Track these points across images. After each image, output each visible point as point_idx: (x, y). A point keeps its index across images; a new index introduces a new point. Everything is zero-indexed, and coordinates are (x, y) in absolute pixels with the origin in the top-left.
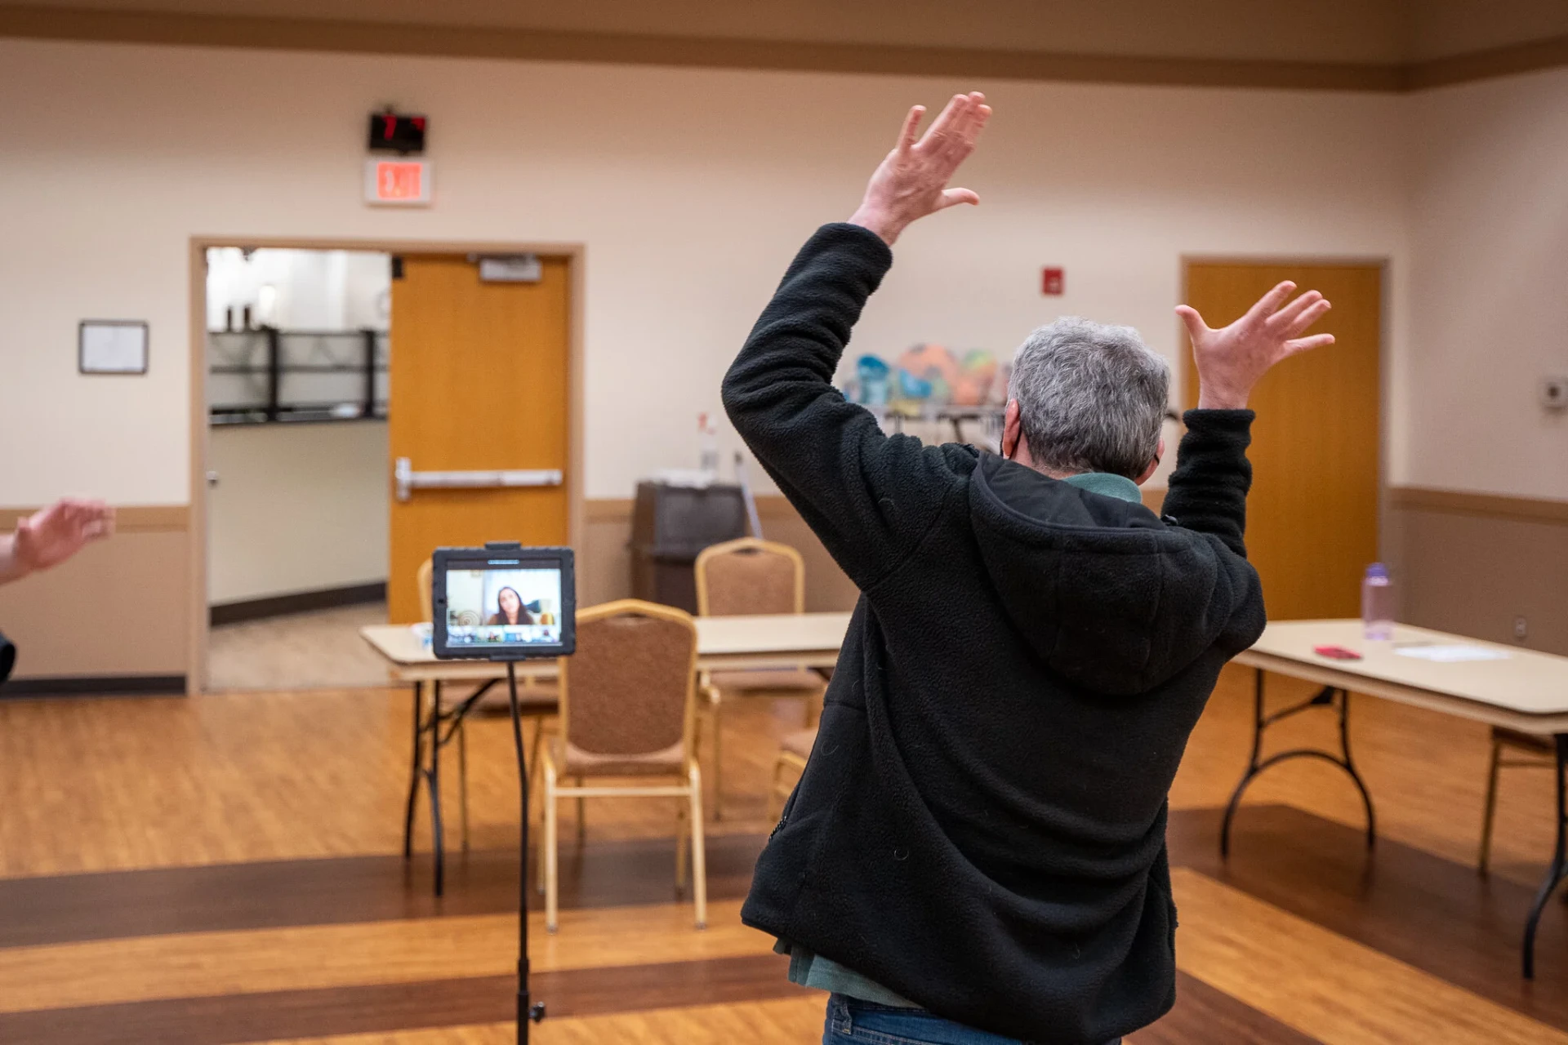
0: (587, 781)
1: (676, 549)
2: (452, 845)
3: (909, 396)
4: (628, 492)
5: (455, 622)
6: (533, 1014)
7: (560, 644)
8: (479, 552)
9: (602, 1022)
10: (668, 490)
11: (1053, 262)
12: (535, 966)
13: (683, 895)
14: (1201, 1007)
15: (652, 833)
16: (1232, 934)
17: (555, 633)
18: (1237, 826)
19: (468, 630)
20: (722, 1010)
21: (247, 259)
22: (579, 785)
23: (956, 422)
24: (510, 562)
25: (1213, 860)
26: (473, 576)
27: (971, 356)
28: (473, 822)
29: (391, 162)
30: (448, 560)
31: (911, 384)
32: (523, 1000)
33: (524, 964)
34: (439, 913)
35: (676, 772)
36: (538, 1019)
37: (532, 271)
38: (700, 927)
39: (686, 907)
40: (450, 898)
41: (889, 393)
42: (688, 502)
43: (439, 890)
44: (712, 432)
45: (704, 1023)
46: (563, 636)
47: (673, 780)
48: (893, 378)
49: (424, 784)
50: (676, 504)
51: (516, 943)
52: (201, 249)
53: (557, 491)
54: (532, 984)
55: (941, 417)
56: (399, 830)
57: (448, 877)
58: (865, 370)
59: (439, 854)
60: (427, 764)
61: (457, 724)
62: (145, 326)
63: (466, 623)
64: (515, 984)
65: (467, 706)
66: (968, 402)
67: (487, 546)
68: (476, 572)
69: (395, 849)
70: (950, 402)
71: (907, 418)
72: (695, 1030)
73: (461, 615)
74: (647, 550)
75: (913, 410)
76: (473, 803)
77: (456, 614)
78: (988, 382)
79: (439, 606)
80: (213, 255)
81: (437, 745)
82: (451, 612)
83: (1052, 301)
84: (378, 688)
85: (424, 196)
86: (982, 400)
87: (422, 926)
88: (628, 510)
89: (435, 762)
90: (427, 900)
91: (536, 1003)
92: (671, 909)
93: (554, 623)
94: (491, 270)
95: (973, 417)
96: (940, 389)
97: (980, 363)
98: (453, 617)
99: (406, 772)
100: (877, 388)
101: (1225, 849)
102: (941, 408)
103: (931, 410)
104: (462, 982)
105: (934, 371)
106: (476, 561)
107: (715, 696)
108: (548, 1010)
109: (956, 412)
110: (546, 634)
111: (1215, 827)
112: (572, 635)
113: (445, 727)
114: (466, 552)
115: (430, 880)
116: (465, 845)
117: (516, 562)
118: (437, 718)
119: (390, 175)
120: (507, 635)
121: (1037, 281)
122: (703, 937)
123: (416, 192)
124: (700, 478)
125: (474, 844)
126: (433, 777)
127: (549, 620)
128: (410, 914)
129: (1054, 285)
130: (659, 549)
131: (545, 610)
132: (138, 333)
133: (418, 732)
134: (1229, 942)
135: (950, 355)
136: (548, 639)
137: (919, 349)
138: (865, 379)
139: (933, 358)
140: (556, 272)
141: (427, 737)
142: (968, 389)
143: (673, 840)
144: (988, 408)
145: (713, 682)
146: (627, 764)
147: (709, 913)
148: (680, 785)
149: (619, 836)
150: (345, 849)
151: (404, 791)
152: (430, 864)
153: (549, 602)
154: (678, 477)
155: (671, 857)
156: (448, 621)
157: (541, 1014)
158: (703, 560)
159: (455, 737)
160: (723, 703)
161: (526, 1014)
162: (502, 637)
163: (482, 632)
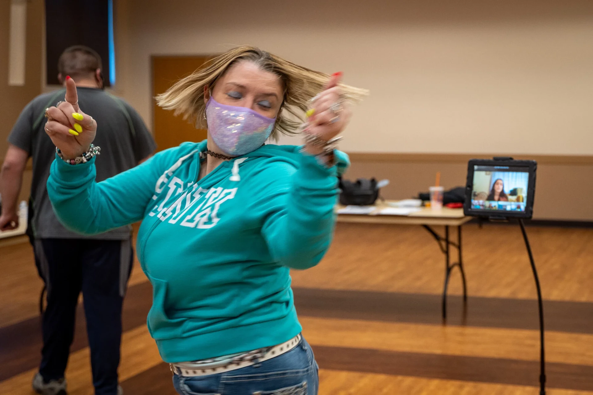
5: (476, 197)
7: (525, 213)
8: (490, 161)
17: (523, 206)
19: (481, 202)
24: (505, 168)
26: (486, 174)
30: (475, 165)
46: (526, 208)
63: (481, 198)
67: (494, 158)
68: (488, 172)
73: (479, 194)
77: (476, 194)
79: (469, 189)
82: (474, 192)
93: (523, 201)
98: (475, 195)
106: (489, 166)
110: (519, 207)
112: (531, 208)
114: (484, 161)
117: (507, 168)
120: (500, 206)
127: (521, 199)
131: (519, 194)
136: (519, 210)
156: (473, 197)
162: (497, 207)
163: (487, 204)
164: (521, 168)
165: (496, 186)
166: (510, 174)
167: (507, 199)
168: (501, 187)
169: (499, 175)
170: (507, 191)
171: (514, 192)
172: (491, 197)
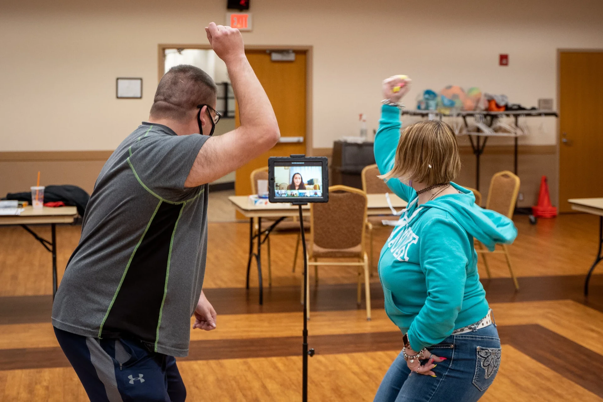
0: (319, 259)
1: (350, 168)
2: (266, 285)
3: (445, 106)
4: (331, 146)
5: (278, 188)
6: (310, 353)
7: (322, 198)
8: (287, 159)
9: (332, 357)
10: (347, 144)
11: (504, 52)
12: (310, 333)
13: (361, 307)
14: (584, 357)
15: (346, 282)
16: (593, 327)
17: (320, 193)
18: (591, 282)
19: (283, 191)
20: (380, 354)
21: (180, 53)
22: (316, 261)
23: (464, 117)
24: (301, 163)
25: (582, 296)
27: (471, 90)
28: (273, 276)
29: (235, 14)
30: (274, 162)
31: (446, 102)
32: (305, 347)
33: (305, 332)
34: (261, 311)
35: (358, 256)
36: (311, 355)
37: (292, 57)
38: (368, 320)
39: (362, 312)
40: (265, 306)
41: (437, 105)
42: (355, 149)
43: (261, 302)
44: (364, 121)
45: (373, 359)
46: (323, 194)
47: (357, 259)
48: (439, 99)
49: (254, 260)
50: (350, 150)
51: (302, 324)
52: (163, 50)
53: (302, 145)
54: (309, 340)
55: (458, 115)
56: (244, 278)
57: (265, 297)
58: (427, 96)
59: (261, 288)
60: (255, 251)
61: (267, 236)
62: (141, 79)
63: (283, 189)
64: (302, 340)
65: (271, 229)
66: (470, 109)
67: (291, 156)
68: (287, 167)
69: (243, 285)
70: (462, 109)
71: (445, 115)
72: (370, 361)
73: (280, 185)
74: (338, 168)
75: (447, 112)
76: (273, 268)
77: (278, 185)
78: (478, 101)
79: (271, 181)
80: (167, 51)
81: (259, 244)
82: (276, 183)
83: (504, 68)
84: (231, 223)
85: (249, 28)
86: (476, 108)
87: (255, 316)
88: (330, 153)
89: (259, 251)
90: (257, 306)
91: (310, 348)
92: (355, 312)
93: (319, 189)
94: (275, 57)
95: (471, 115)
96: (458, 103)
97: (475, 93)
98: (277, 186)
99: (247, 256)
100: (432, 103)
101: (586, 292)
102: (459, 112)
103: (455, 112)
104: (273, 339)
105: (455, 96)
106: (287, 162)
107: (370, 226)
108: (315, 352)
109: (464, 113)
110: (316, 194)
111: (582, 283)
112: (327, 194)
113: (263, 237)
114: (281, 159)
115: (258, 298)
116: (270, 284)
117: (303, 163)
118: (260, 233)
119: (235, 19)
120: (300, 193)
121: (497, 60)
122: (369, 323)
123: (246, 26)
124: (360, 140)
125: (273, 284)
126: (258, 257)
128: (249, 312)
129: (504, 61)
130: (343, 168)
131: (315, 183)
132: (139, 82)
133: (252, 239)
134: (593, 330)
135: (462, 90)
137: (449, 87)
138: (427, 99)
139: (455, 91)
140: (301, 57)
141: (256, 241)
142: (470, 104)
143: (356, 284)
144: (478, 111)
145: (369, 221)
146: (338, 252)
147: (372, 314)
148: (359, 262)
149: (332, 282)
150: (223, 286)
151: (246, 264)
152: (258, 291)
153: (317, 180)
154: (351, 139)
155: (356, 291)
156: (275, 188)
157: (312, 353)
158: (364, 172)
159: (266, 242)
160: (373, 229)
161: (306, 353)
162: (298, 194)
163: (289, 192)
164: (315, 163)
165: (295, 181)
166: (306, 167)
167: (304, 189)
168: (300, 181)
169: (296, 169)
170: (305, 181)
171: (311, 182)
172: (292, 187)
